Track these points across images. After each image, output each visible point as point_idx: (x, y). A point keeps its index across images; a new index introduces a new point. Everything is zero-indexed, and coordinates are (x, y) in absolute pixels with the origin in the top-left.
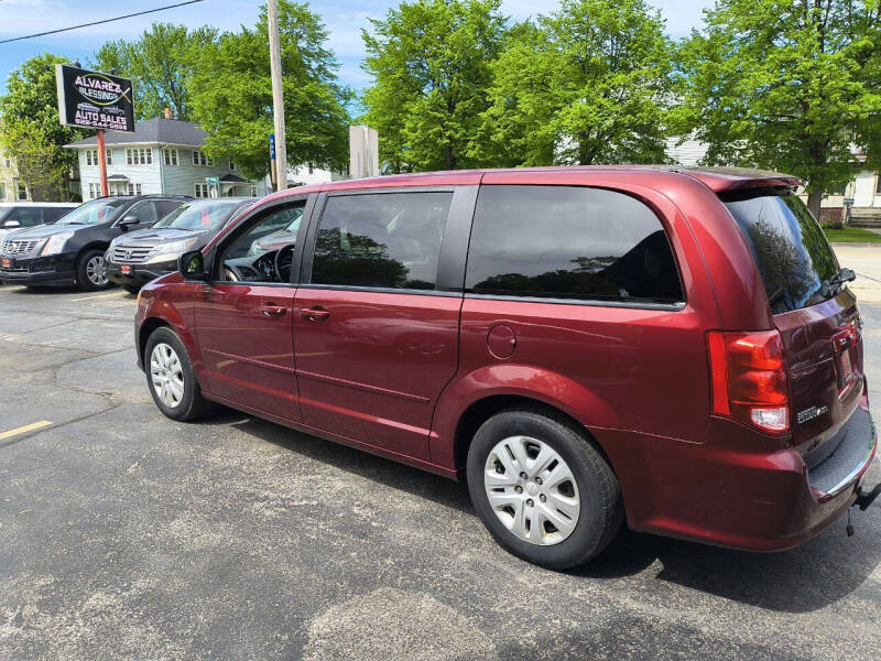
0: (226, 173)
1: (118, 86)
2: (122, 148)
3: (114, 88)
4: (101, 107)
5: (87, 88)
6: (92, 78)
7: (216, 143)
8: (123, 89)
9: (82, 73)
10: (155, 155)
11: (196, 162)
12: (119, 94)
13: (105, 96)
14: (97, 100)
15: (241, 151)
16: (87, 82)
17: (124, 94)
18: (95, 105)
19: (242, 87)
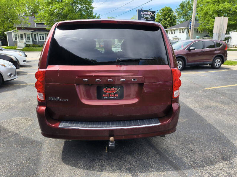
0: (205, 35)
1: (152, 13)
2: (178, 29)
3: (151, 13)
4: (146, 19)
5: (144, 15)
6: (145, 12)
7: (202, 26)
8: (153, 14)
9: (143, 11)
10: (186, 31)
11: (197, 32)
12: (152, 15)
13: (148, 16)
14: (146, 17)
15: (209, 28)
16: (144, 13)
17: (153, 15)
18: (145, 18)
19: (213, 8)
